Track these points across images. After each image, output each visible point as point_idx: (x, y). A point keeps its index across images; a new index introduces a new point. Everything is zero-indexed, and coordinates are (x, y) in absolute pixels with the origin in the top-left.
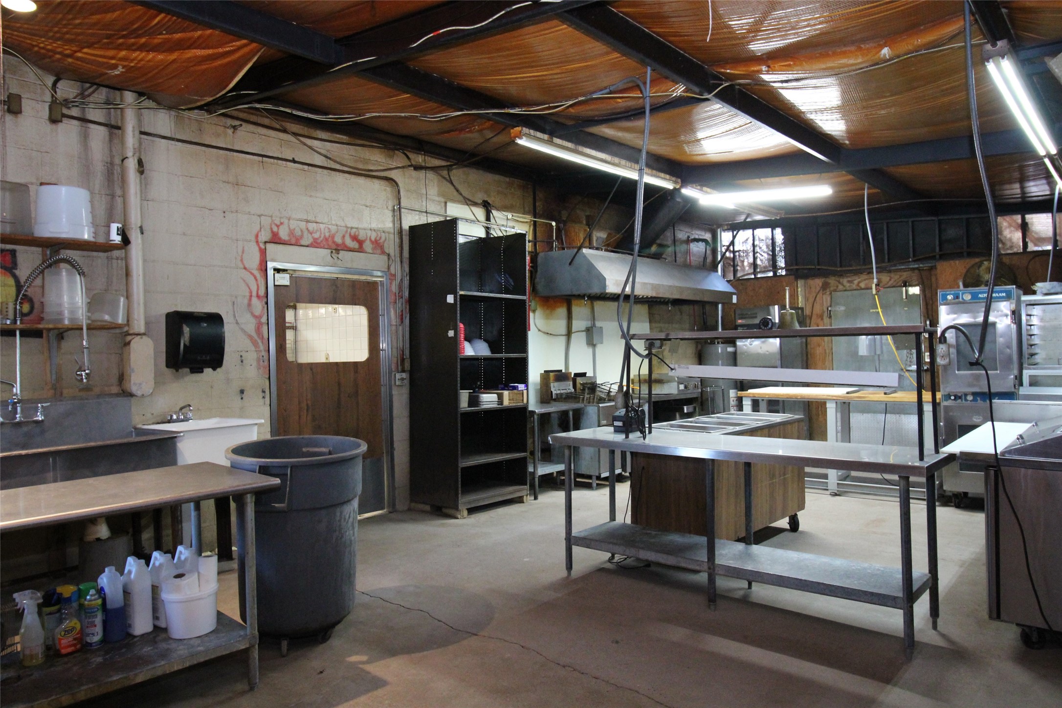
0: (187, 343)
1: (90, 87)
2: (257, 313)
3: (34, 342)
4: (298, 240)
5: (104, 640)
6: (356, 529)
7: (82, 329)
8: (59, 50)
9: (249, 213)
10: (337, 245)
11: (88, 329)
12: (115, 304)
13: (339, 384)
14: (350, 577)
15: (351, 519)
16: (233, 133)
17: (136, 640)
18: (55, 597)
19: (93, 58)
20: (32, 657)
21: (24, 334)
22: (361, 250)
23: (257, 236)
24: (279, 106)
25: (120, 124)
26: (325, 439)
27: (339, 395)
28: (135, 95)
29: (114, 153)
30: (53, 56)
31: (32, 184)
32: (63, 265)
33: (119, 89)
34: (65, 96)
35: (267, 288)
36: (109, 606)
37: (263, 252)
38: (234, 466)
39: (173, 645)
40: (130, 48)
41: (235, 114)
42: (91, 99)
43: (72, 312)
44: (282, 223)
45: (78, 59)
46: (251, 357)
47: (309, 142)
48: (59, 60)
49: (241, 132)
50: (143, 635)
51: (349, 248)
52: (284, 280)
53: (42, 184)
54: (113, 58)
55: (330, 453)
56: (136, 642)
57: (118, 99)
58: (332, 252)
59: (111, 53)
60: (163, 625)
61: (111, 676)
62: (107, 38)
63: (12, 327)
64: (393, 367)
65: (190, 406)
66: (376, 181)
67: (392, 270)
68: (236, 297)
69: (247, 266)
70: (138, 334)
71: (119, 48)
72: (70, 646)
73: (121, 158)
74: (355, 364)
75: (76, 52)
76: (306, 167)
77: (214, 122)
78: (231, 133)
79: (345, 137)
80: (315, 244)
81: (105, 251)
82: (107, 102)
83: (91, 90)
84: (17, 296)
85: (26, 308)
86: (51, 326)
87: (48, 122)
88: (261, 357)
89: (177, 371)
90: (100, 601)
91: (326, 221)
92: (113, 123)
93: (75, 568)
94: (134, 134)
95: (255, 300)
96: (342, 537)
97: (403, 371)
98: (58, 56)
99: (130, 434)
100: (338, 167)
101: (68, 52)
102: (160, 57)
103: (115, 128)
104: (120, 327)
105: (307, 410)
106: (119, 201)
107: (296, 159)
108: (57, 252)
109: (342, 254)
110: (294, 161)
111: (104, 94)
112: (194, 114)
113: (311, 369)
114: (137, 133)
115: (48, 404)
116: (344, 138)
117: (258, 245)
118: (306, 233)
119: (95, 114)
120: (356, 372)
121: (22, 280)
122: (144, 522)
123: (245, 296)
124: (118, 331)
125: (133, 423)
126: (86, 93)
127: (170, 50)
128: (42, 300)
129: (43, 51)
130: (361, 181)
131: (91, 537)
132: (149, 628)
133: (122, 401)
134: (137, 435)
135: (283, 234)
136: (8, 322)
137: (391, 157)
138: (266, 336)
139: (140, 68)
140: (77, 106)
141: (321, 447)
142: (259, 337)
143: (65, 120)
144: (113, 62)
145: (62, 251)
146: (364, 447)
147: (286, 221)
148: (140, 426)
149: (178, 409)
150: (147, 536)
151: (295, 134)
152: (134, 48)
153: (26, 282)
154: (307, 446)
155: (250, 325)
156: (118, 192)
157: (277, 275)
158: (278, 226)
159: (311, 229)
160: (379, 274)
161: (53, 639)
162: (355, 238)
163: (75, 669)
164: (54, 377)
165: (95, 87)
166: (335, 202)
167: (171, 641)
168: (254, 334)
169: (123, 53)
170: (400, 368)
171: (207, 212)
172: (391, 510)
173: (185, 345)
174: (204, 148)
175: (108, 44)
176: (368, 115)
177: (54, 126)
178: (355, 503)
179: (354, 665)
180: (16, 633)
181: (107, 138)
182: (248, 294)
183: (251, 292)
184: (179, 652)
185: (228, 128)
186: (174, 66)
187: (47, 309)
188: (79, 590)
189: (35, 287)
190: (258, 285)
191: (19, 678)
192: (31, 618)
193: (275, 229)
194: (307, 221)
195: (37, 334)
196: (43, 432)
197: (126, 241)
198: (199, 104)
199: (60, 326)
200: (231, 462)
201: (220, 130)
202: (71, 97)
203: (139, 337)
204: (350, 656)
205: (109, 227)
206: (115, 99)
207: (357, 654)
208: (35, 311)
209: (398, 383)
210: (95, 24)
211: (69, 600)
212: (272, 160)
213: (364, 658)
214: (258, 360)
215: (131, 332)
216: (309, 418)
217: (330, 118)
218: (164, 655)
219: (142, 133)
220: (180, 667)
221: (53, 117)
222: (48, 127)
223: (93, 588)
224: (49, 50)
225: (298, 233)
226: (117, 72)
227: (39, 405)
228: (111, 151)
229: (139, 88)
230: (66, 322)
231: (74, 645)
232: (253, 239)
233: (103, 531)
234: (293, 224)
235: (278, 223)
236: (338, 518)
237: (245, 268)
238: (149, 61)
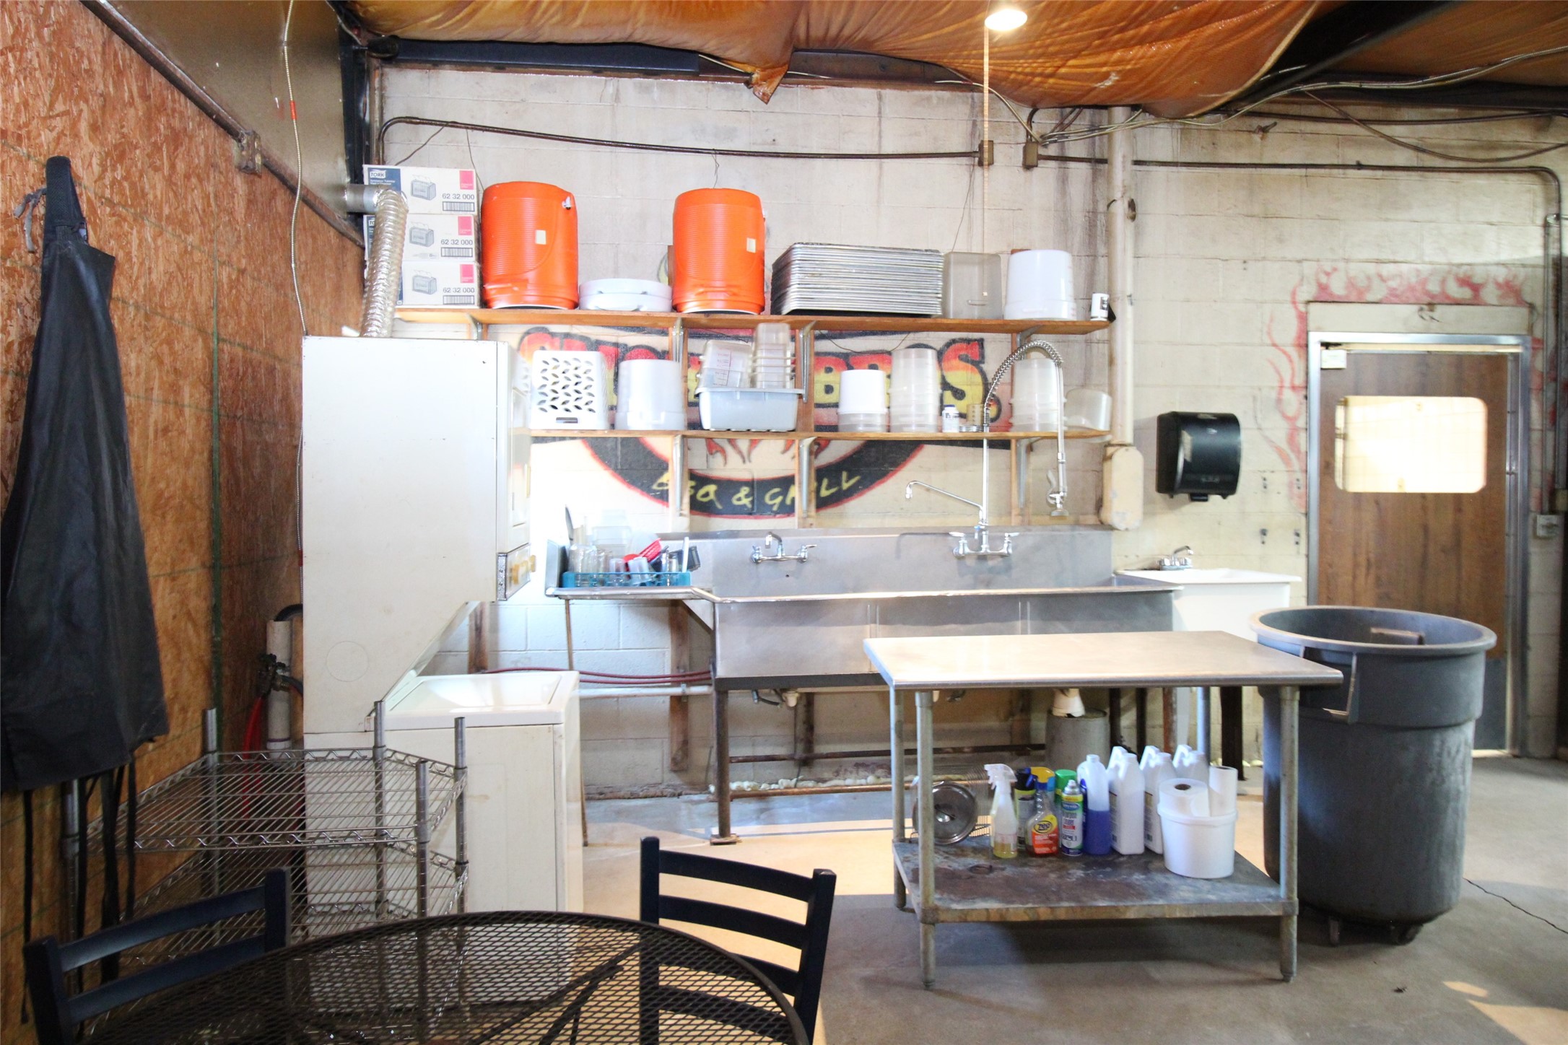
0: (1189, 459)
1: (1071, 113)
2: (1291, 413)
3: (1001, 454)
4: (1361, 293)
5: (1084, 850)
6: (1469, 774)
7: (1056, 438)
8: (1039, 70)
9: (1284, 259)
10: (1433, 296)
11: (1066, 437)
12: (1094, 404)
13: (1426, 529)
14: (1453, 852)
15: (1460, 756)
16: (1262, 139)
17: (1122, 859)
18: (1030, 779)
19: (1079, 70)
20: (1003, 846)
21: (994, 444)
22: (1476, 301)
23: (1294, 294)
24: (1337, 81)
25: (1106, 157)
26: (1413, 618)
27: (1425, 546)
28: (1127, 110)
29: (1098, 197)
30: (1031, 81)
31: (1002, 253)
32: (1034, 354)
33: (1105, 107)
34: (1042, 131)
35: (1307, 374)
36: (1091, 806)
37: (1303, 318)
38: (1263, 643)
39: (1173, 882)
40: (1127, 45)
41: (1266, 108)
42: (1072, 128)
43: (1044, 415)
44: (1335, 270)
45: (1063, 77)
46: (1280, 480)
47: (1387, 130)
48: (1037, 85)
49: (1272, 136)
50: (1130, 856)
51: (1454, 299)
52: (1336, 359)
53: (1013, 252)
54: (1104, 64)
55: (1421, 641)
56: (1121, 863)
57: (1105, 121)
58: (1421, 310)
59: (1102, 58)
60: (1158, 850)
61: (1096, 900)
62: (1099, 39)
63: (979, 435)
64: (1533, 504)
65: (1188, 548)
66: (1512, 178)
67: (1538, 333)
68: (1260, 389)
69: (1277, 341)
70: (1122, 445)
71: (1113, 49)
72: (1045, 846)
73: (1106, 203)
74: (1458, 498)
75: (1059, 67)
76: (1379, 173)
77: (1234, 128)
78: (1259, 140)
79: (1452, 110)
80: (1393, 298)
81: (1085, 333)
82: (1093, 128)
83: (1072, 116)
84: (985, 397)
85: (992, 411)
86: (1021, 434)
87: (1021, 169)
88: (1295, 482)
89: (1172, 497)
90: (1080, 798)
91: (1412, 257)
92: (1098, 156)
93: (1041, 747)
94: (1124, 167)
95: (1288, 395)
96: (1443, 781)
97: (1553, 511)
98: (1038, 79)
99: (1109, 582)
100: (1438, 162)
101: (1049, 71)
102: (1168, 47)
103: (1099, 162)
104: (1100, 435)
105: (1368, 568)
106: (1102, 262)
107: (1363, 162)
108: (1028, 339)
109: (1440, 311)
110: (1359, 166)
111: (1088, 118)
112: (1207, 122)
113: (1377, 503)
114: (1129, 164)
115: (1016, 534)
116: (1452, 112)
117: (1296, 308)
118: (1376, 282)
119: (1076, 148)
120: (1459, 510)
121: (990, 377)
122: (1124, 702)
123: (1272, 388)
124: (1097, 441)
125: (1113, 566)
126: (1066, 122)
127: (1182, 33)
128: (1012, 401)
129: (1021, 77)
130: (1481, 181)
131: (1060, 712)
132: (1139, 849)
133: (1097, 535)
134: (1119, 584)
135: (1338, 288)
136: (974, 429)
137: (1541, 129)
138: (1303, 448)
139: (1140, 68)
140: (1055, 142)
141: (1404, 629)
142: (1293, 451)
143: (1041, 164)
144: (1105, 69)
145: (1034, 336)
146: (1489, 639)
147: (1341, 265)
148: (1121, 571)
149: (1171, 551)
150: (1128, 720)
151: (1363, 122)
152: (1133, 42)
153: (994, 379)
154: (1378, 625)
155: (1279, 431)
156: (1102, 250)
157: (1326, 352)
158: (1328, 274)
159: (1385, 273)
160: (1512, 340)
161: (1026, 832)
162: (1465, 282)
163: (1053, 876)
164: (1022, 500)
165: (1077, 110)
166: (1432, 225)
167: (1169, 875)
168: (1284, 445)
169: (1118, 55)
170: (1546, 507)
171: (1220, 264)
172: (1517, 752)
173: (1185, 461)
174: (1217, 170)
175: (1101, 45)
176: (1507, 61)
177: (1028, 173)
178: (1469, 731)
179: (1458, 997)
180: (987, 813)
181: (1090, 179)
182: (1276, 384)
183: (1282, 381)
184: (1182, 893)
185: (1254, 132)
186: (1186, 55)
187: (1017, 412)
188: (1057, 777)
189: (1002, 384)
190: (1293, 369)
191: (991, 869)
192: (1002, 797)
193: (1324, 280)
194: (1379, 262)
195: (1004, 444)
196: (1008, 569)
197: (1111, 317)
198: (1217, 104)
199: (1031, 434)
200: (1259, 636)
201: (1243, 138)
202: (1048, 131)
203: (1124, 448)
204: (1453, 980)
205: (1090, 299)
206: (1101, 122)
207: (1464, 980)
208: (1002, 416)
209: (1541, 532)
210: (1084, 24)
211: (1043, 786)
212: (1322, 171)
213: (1480, 992)
214: (1290, 485)
215: (1114, 442)
216: (1371, 579)
217: (1431, 81)
218: (1162, 891)
219: (1137, 163)
220: (1184, 915)
221: (1029, 163)
222: (1022, 175)
223: (1074, 778)
224: (1027, 74)
225: (1362, 283)
226: (1108, 83)
227: (1006, 535)
228: (1094, 195)
229: (1131, 101)
230: (1037, 429)
231: (1050, 846)
232: (1288, 298)
233: (1074, 705)
234: (1354, 269)
235: (1329, 269)
236: (1437, 750)
237: (1274, 345)
238: (1152, 57)
